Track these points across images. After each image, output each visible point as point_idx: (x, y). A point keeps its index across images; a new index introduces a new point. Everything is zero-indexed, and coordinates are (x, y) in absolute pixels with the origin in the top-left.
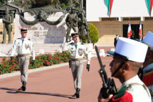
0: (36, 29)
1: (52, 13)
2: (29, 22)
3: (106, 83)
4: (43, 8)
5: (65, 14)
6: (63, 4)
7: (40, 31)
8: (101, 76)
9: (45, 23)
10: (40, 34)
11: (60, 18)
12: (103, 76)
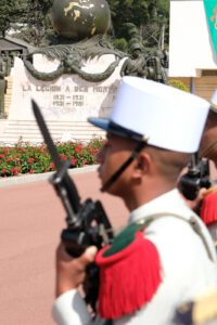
0: (58, 89)
1: (93, 56)
2: (43, 74)
3: (76, 211)
4: (73, 46)
5: (121, 58)
6: (123, 40)
7: (66, 94)
8: (59, 194)
9: (76, 76)
10: (66, 100)
11: (109, 68)
12: (64, 192)
